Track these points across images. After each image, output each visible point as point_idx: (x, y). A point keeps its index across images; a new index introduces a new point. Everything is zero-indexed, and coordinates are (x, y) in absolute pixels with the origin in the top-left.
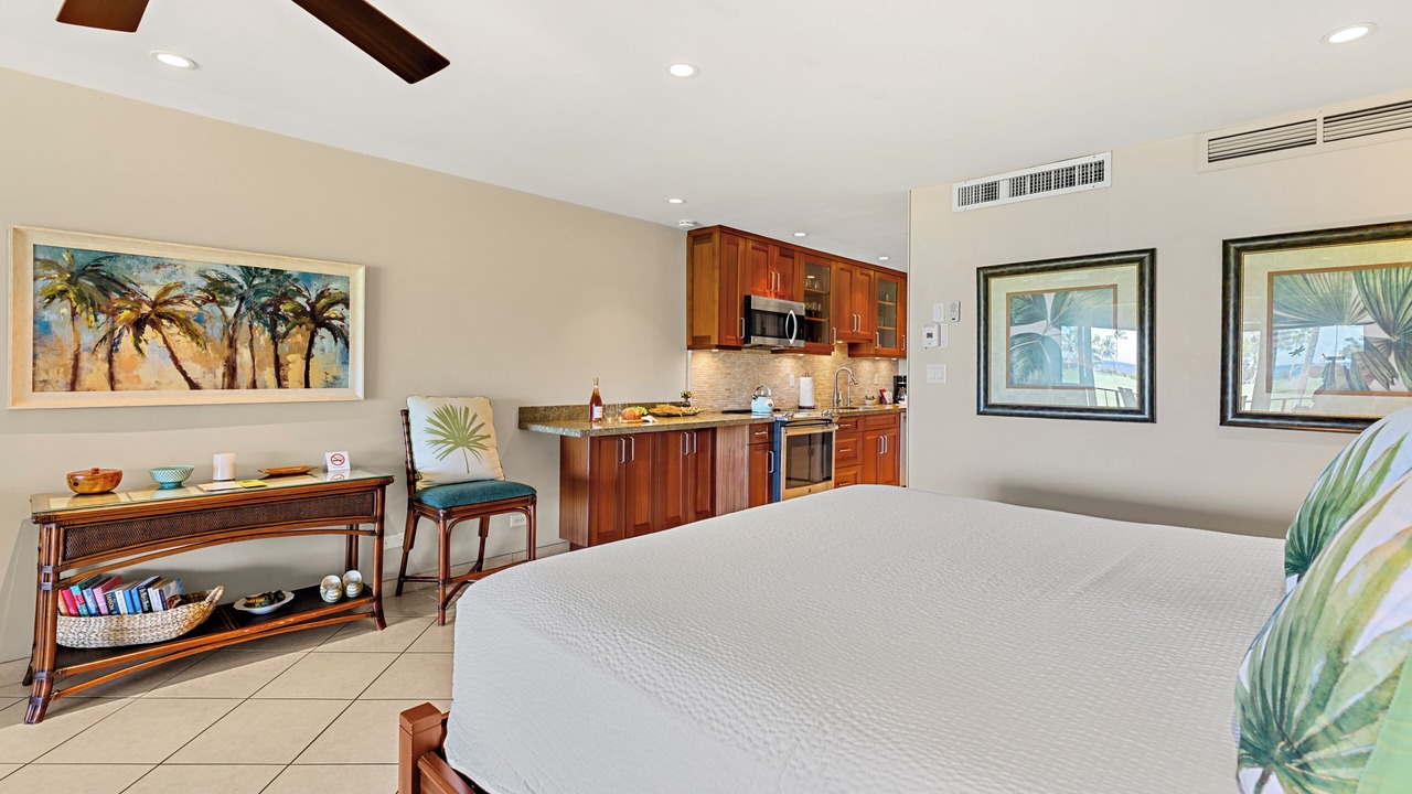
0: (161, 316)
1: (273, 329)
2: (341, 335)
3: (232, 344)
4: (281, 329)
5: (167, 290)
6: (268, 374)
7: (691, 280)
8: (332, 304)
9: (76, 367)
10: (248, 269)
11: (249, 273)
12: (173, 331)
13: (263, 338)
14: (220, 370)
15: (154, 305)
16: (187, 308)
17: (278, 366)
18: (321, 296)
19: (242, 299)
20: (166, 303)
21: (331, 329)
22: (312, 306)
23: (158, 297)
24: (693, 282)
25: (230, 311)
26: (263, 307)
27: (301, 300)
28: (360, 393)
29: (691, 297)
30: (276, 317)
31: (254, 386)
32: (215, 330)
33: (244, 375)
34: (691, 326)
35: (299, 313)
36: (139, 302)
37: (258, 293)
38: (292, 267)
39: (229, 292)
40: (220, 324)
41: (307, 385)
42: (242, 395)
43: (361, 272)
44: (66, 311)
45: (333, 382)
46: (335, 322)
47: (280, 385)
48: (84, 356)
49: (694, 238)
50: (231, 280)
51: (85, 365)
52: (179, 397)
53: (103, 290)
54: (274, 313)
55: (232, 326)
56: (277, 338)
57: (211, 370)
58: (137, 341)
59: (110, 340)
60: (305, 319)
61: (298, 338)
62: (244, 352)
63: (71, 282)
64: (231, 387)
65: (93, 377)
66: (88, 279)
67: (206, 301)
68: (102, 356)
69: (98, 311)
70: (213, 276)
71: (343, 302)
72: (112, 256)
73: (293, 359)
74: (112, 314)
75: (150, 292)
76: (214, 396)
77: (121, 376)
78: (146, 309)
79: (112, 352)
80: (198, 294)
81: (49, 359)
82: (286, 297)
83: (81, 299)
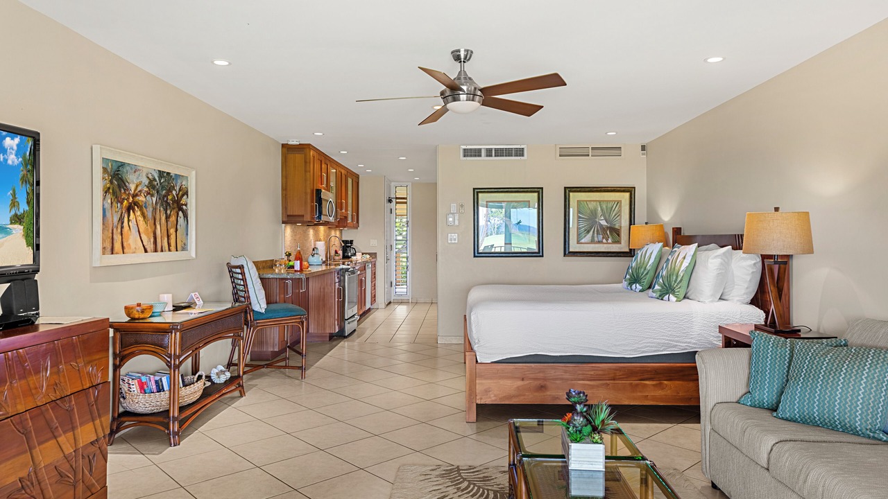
0: (135, 204)
1: (166, 213)
2: (186, 216)
3: (155, 224)
4: (168, 212)
5: (137, 186)
6: (166, 242)
7: (285, 176)
8: (183, 195)
9: (113, 238)
10: (159, 171)
11: (161, 173)
12: (138, 213)
13: (163, 218)
14: (152, 240)
15: (134, 196)
16: (141, 198)
17: (168, 236)
18: (180, 190)
19: (158, 192)
20: (137, 195)
21: (183, 211)
22: (177, 195)
23: (135, 190)
24: (286, 178)
25: (154, 199)
26: (165, 196)
27: (174, 193)
28: (194, 256)
29: (285, 189)
30: (168, 204)
31: (162, 251)
32: (149, 213)
33: (159, 248)
34: (285, 208)
35: (174, 201)
36: (129, 194)
37: (162, 188)
38: (173, 171)
39: (154, 187)
40: (151, 209)
41: (177, 251)
42: (159, 257)
43: (194, 172)
44: (109, 201)
45: (185, 247)
46: (184, 207)
47: (170, 250)
48: (115, 230)
49: (288, 150)
50: (155, 180)
51: (115, 236)
52: (141, 257)
53: (120, 187)
54: (166, 202)
55: (155, 209)
56: (168, 218)
57: (150, 239)
58: (129, 220)
59: (121, 220)
60: (175, 205)
61: (173, 219)
62: (158, 227)
63: (111, 182)
64: (156, 251)
65: (118, 246)
66: (116, 177)
67: (148, 194)
68: (119, 230)
69: (118, 201)
70: (150, 177)
71: (186, 193)
72: (123, 165)
73: (172, 231)
74: (122, 203)
75: (132, 187)
76: (152, 257)
77: (125, 244)
78: (131, 199)
79: (122, 227)
80: (146, 189)
81: (106, 232)
82: (169, 191)
83: (114, 193)
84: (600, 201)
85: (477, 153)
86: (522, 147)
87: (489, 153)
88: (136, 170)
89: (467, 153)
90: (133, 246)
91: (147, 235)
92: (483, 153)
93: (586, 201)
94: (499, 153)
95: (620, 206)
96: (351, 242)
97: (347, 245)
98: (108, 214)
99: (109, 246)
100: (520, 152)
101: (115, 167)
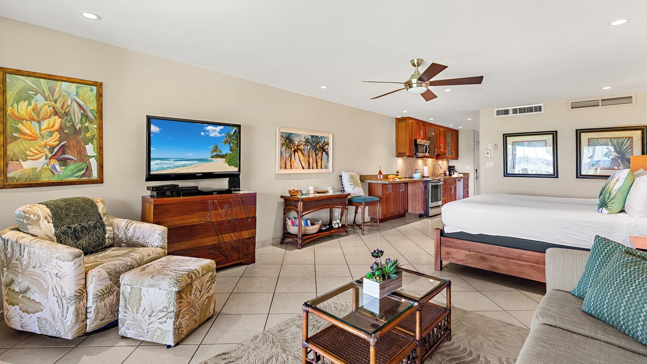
0: (298, 149)
1: (315, 153)
2: (327, 154)
3: (309, 157)
4: (317, 152)
5: (299, 142)
6: (315, 165)
7: (397, 134)
8: (326, 145)
9: (286, 163)
10: (312, 136)
11: (312, 137)
12: (300, 153)
13: (314, 155)
14: (307, 164)
15: (297, 146)
16: (302, 147)
17: (317, 163)
18: (324, 143)
19: (311, 144)
20: (299, 146)
21: (325, 152)
22: (322, 145)
25: (309, 147)
26: (315, 146)
27: (320, 144)
28: (331, 171)
29: (397, 140)
30: (316, 149)
31: (313, 168)
32: (306, 153)
33: (311, 167)
34: (397, 149)
35: (320, 147)
36: (295, 145)
37: (313, 142)
38: (319, 135)
39: (308, 142)
40: (307, 151)
41: (322, 168)
42: (311, 171)
43: (332, 135)
44: (284, 148)
45: (326, 167)
46: (326, 150)
47: (317, 168)
48: (287, 160)
49: (399, 120)
50: (309, 139)
51: (287, 162)
52: (301, 171)
53: (290, 143)
54: (316, 148)
55: (309, 151)
56: (316, 155)
57: (306, 164)
58: (294, 156)
59: (291, 156)
60: (321, 149)
61: (320, 155)
62: (311, 159)
63: (285, 141)
64: (309, 168)
65: (288, 166)
66: (288, 140)
67: (305, 145)
68: (289, 160)
69: (289, 148)
70: (306, 138)
71: (328, 144)
72: (291, 134)
73: (319, 160)
74: (291, 149)
75: (297, 143)
76: (306, 171)
77: (292, 165)
78: (296, 147)
79: (291, 159)
80: (304, 143)
81: (282, 161)
82: (318, 143)
83: (287, 145)
84: (610, 138)
85: (506, 112)
86: (540, 105)
87: (515, 111)
88: (298, 135)
89: (499, 113)
90: (296, 166)
91: (304, 161)
92: (511, 112)
93: (597, 138)
94: (522, 111)
95: (632, 141)
96: (453, 167)
97: (451, 169)
98: (284, 154)
99: (284, 166)
100: (539, 109)
101: (287, 135)
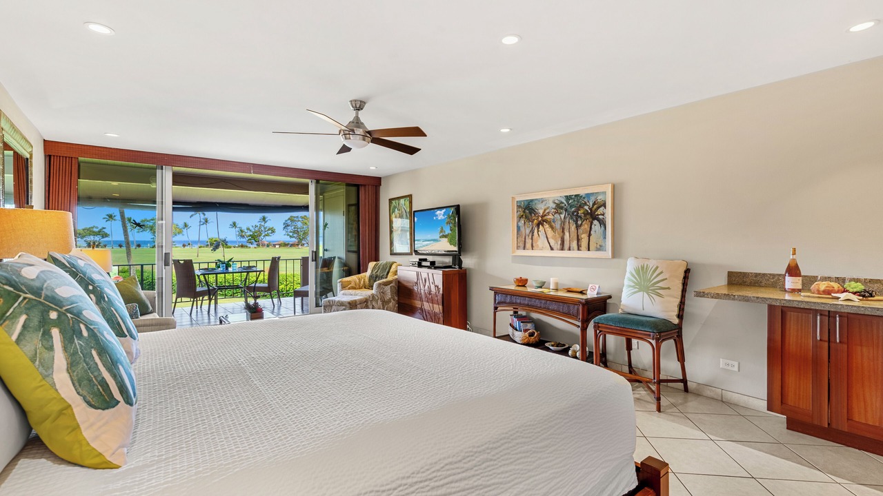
0: (544, 221)
1: (576, 223)
2: (603, 223)
3: (563, 232)
4: (579, 222)
5: (545, 210)
6: (574, 244)
8: (599, 208)
9: (525, 241)
10: (567, 197)
11: (568, 198)
12: (547, 226)
13: (573, 227)
14: (559, 242)
15: (542, 217)
16: (550, 217)
17: (578, 240)
18: (594, 204)
19: (566, 210)
20: (545, 215)
21: (599, 220)
22: (591, 209)
23: (544, 213)
25: (563, 216)
26: (574, 212)
27: (586, 208)
28: (610, 254)
30: (578, 217)
31: (570, 250)
32: (558, 225)
33: (566, 245)
35: (586, 213)
36: (538, 216)
37: (571, 207)
38: (582, 192)
39: (562, 208)
40: (559, 222)
41: (589, 250)
42: (566, 253)
43: (610, 188)
44: (523, 222)
45: (600, 248)
46: (601, 217)
47: (578, 249)
48: (527, 237)
50: (562, 203)
51: (527, 240)
52: (549, 253)
53: (530, 213)
54: (577, 215)
55: (563, 223)
56: (578, 227)
57: (557, 243)
58: (538, 231)
59: (532, 231)
60: (588, 217)
61: (586, 226)
62: (567, 234)
63: (524, 212)
64: (562, 249)
65: (528, 245)
66: (527, 211)
67: (556, 213)
68: (530, 237)
69: (530, 221)
70: (557, 202)
71: (604, 205)
72: (532, 201)
73: (584, 236)
74: (533, 222)
75: (541, 212)
76: (557, 253)
77: (534, 245)
78: (540, 219)
79: (533, 235)
80: (553, 210)
81: (520, 239)
82: (581, 207)
83: (526, 217)
88: (542, 201)
90: (540, 246)
91: (554, 238)
98: (522, 229)
99: (521, 245)
101: (526, 203)
